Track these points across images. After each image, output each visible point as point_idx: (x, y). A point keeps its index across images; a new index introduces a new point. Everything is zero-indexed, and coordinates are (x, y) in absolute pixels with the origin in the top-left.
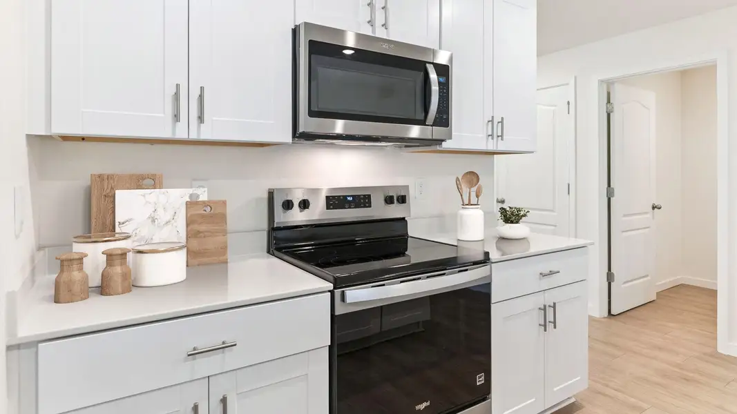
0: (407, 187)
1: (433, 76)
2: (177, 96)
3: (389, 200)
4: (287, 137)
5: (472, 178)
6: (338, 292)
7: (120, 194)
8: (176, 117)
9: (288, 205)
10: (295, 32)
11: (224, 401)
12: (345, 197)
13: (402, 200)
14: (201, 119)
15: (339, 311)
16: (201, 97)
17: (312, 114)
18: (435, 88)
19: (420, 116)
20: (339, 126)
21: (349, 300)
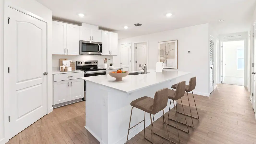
0: (97, 61)
1: (99, 46)
2: (65, 50)
3: (94, 62)
4: (79, 54)
5: (106, 59)
6: (85, 72)
7: (63, 61)
8: (65, 52)
9: (79, 63)
10: (80, 41)
11: (72, 82)
12: (87, 62)
13: (96, 62)
14: (68, 52)
15: (85, 74)
16: (68, 50)
17: (82, 51)
18: (99, 47)
19: (98, 51)
20: (90, 53)
21: (86, 73)
